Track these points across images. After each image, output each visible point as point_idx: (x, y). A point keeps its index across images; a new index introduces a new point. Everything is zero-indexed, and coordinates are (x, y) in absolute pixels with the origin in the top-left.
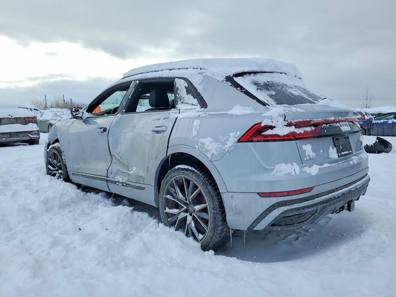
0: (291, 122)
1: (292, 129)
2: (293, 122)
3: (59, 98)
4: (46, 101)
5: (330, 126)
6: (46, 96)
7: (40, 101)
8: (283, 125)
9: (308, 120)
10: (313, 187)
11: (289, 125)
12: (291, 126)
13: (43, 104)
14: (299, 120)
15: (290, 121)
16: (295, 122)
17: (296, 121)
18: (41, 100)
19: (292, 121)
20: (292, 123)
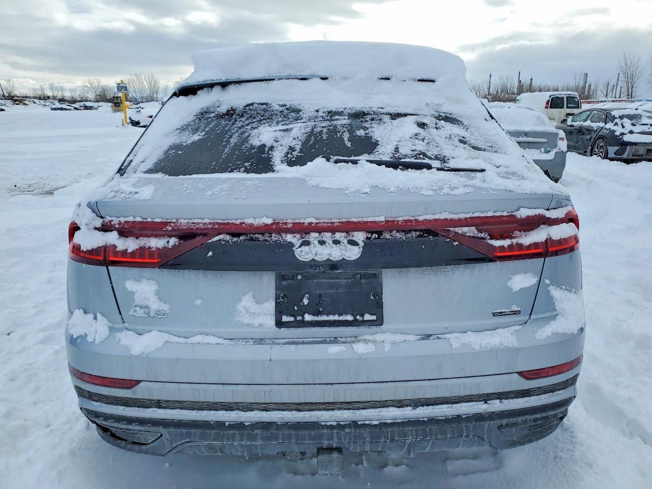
0: (111, 221)
1: (112, 238)
2: (115, 221)
3: (507, 79)
4: (490, 84)
5: (252, 239)
6: (491, 76)
7: (478, 84)
8: (92, 226)
9: (159, 220)
10: (138, 382)
11: (105, 228)
12: (111, 231)
13: (482, 89)
14: (131, 219)
15: (108, 219)
16: (120, 223)
17: (123, 220)
18: (480, 83)
19: (113, 219)
20: (112, 223)
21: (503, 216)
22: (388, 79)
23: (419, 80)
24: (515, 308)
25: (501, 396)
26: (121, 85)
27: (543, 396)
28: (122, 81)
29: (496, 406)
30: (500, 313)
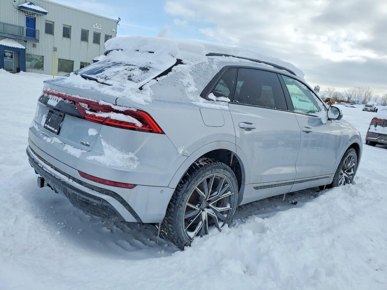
21: (94, 102)
22: (138, 51)
23: (149, 52)
24: (88, 143)
25: (70, 177)
26: (317, 88)
27: (86, 188)
28: (318, 86)
29: (70, 182)
30: (83, 143)
